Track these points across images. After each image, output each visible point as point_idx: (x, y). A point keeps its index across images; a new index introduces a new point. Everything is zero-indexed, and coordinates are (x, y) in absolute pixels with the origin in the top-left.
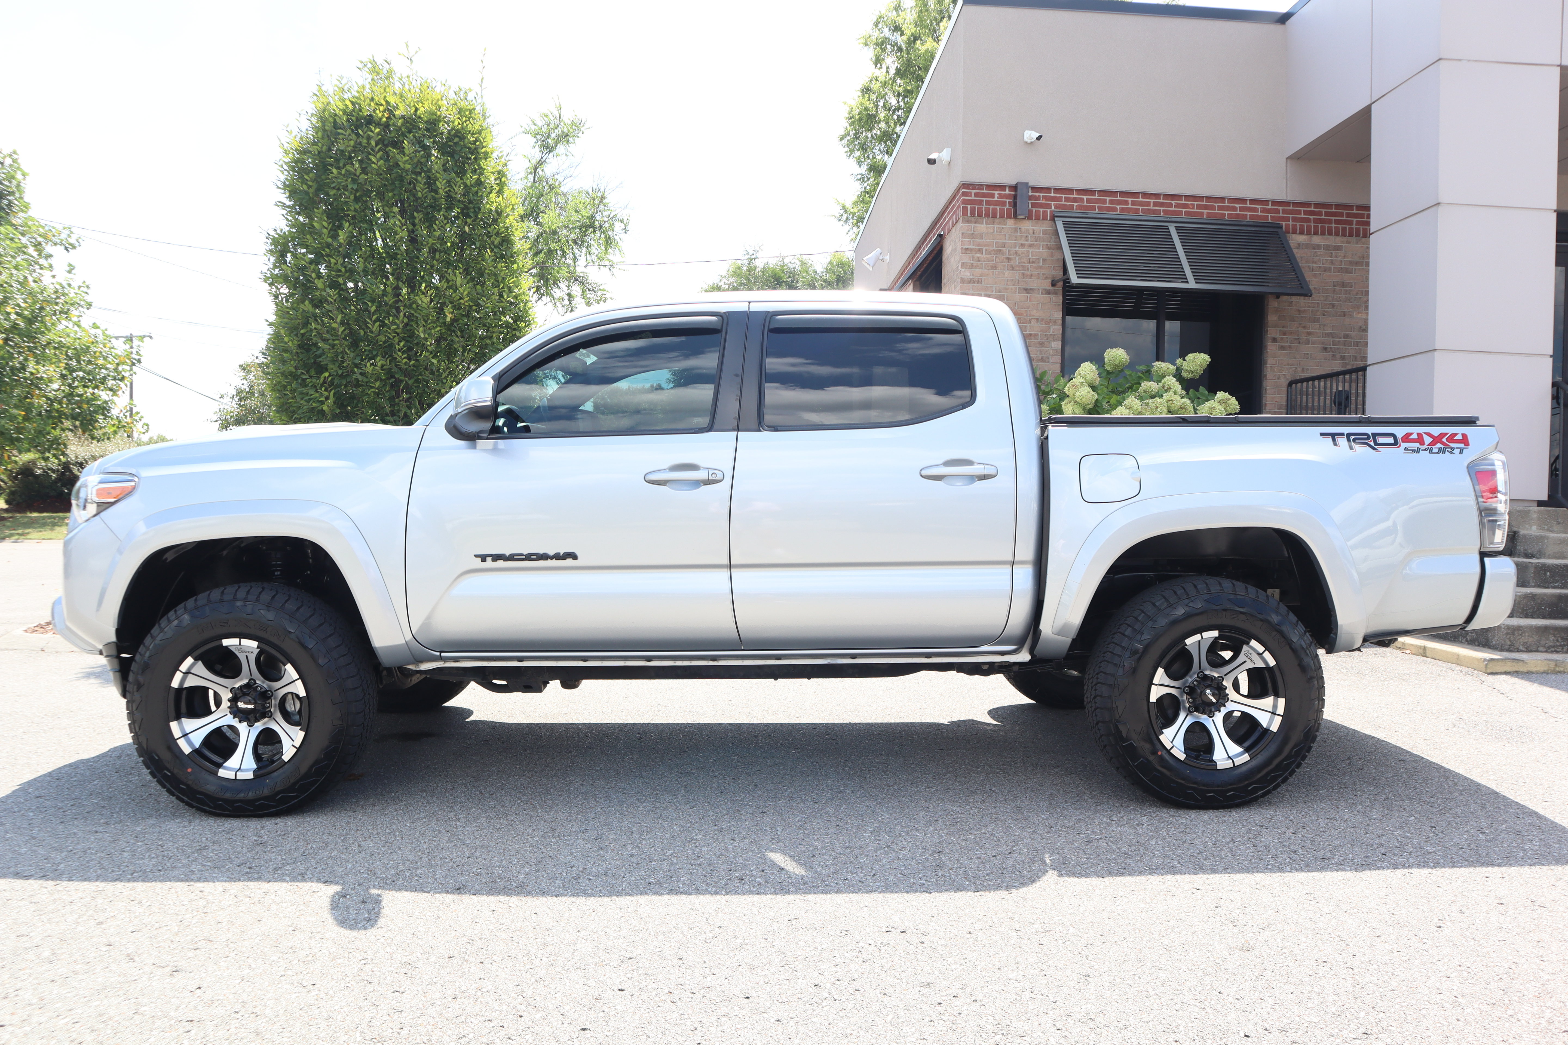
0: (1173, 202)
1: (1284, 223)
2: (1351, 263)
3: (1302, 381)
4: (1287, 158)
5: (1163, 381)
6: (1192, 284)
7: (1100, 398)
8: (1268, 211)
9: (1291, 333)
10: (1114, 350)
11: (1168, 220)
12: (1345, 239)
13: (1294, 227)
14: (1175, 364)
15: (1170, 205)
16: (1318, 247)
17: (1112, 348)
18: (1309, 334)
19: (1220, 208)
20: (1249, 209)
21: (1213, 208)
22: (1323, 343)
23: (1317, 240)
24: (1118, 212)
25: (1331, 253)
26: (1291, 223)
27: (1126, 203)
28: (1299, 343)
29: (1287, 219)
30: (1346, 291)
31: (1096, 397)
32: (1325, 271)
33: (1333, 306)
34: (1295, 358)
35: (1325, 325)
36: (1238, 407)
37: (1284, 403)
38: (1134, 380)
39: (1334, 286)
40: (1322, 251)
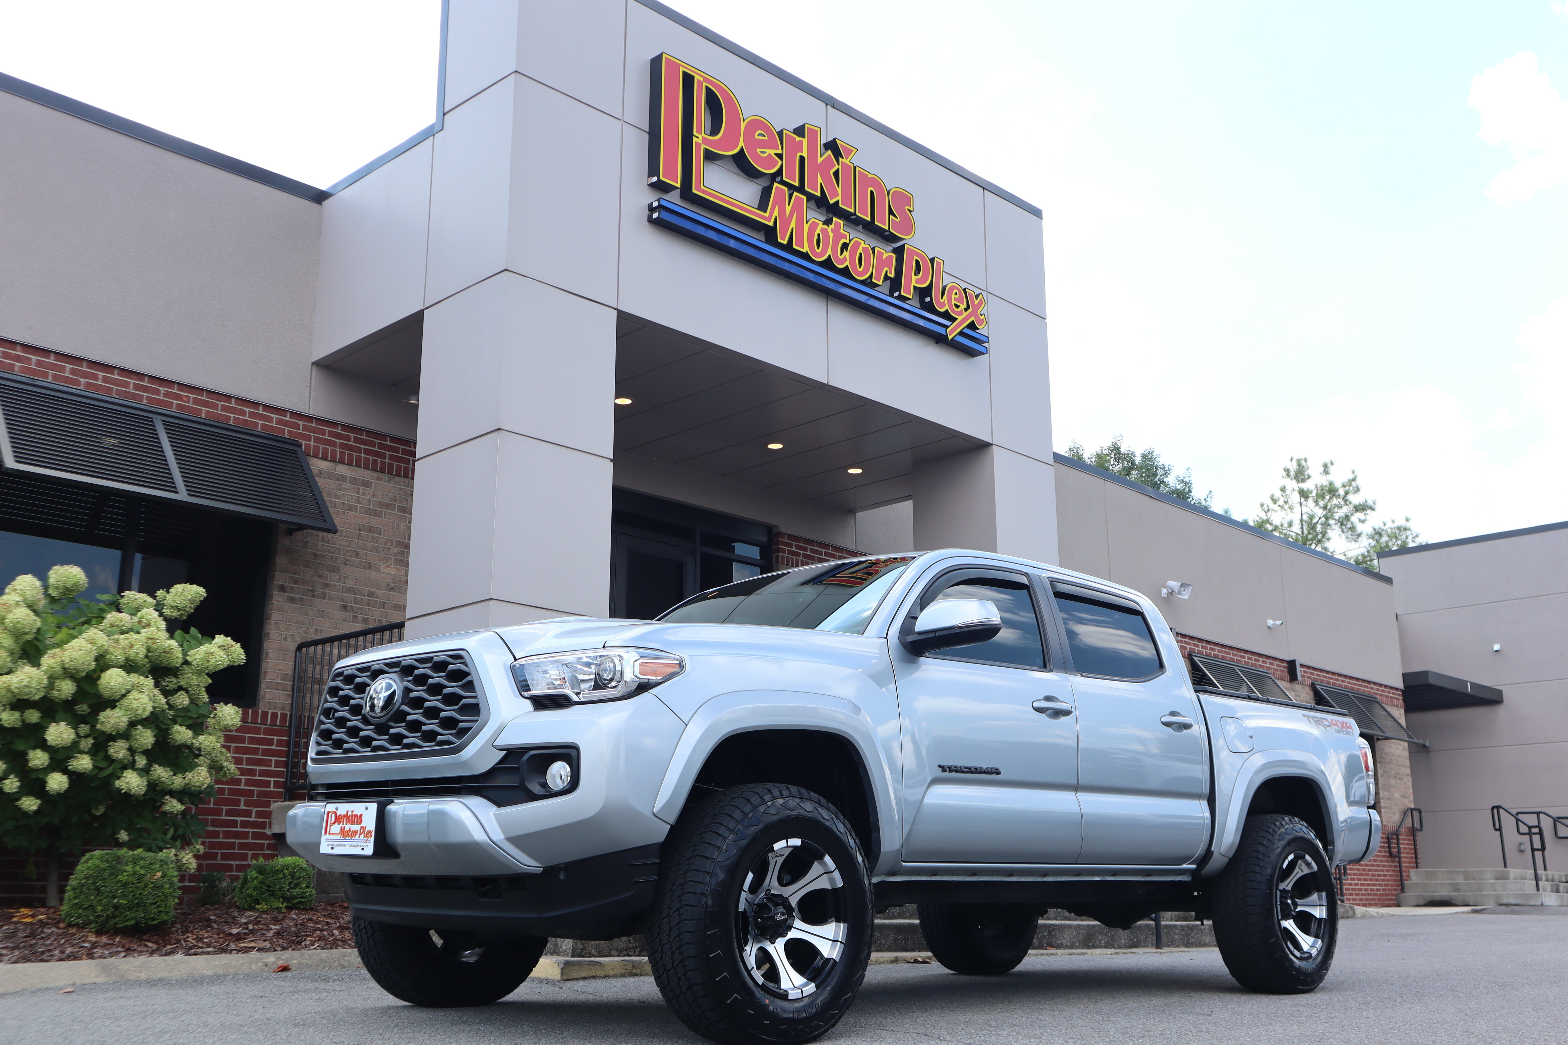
0: (161, 389)
1: (304, 442)
2: (381, 504)
3: (315, 643)
4: (313, 363)
5: (139, 614)
6: (183, 495)
7: (45, 628)
8: (286, 423)
9: (304, 582)
10: (66, 567)
11: (153, 409)
12: (375, 474)
13: (316, 448)
14: (154, 597)
15: (158, 392)
16: (343, 478)
17: (62, 564)
18: (326, 586)
19: (224, 408)
20: (262, 417)
21: (215, 406)
22: (343, 600)
23: (342, 469)
24: (82, 388)
25: (359, 489)
26: (312, 443)
27: (95, 377)
28: (313, 596)
29: (308, 438)
30: (373, 538)
31: (39, 624)
32: (350, 509)
33: (357, 555)
34: (307, 615)
35: (345, 577)
36: (243, 657)
37: (290, 672)
38: (92, 613)
39: (360, 530)
40: (348, 485)
